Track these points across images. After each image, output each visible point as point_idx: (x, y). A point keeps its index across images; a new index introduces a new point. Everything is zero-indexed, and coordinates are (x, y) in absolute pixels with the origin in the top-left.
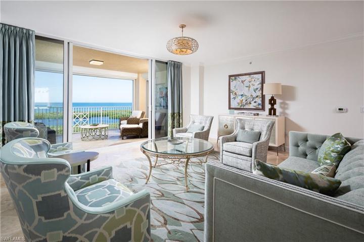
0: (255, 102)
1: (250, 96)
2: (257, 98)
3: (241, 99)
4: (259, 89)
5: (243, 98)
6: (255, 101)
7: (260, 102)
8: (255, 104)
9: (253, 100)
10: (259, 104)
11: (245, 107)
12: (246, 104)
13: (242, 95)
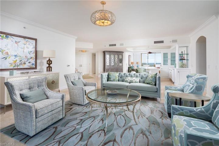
0: (29, 63)
1: (24, 58)
2: (31, 59)
3: (15, 60)
4: (32, 52)
5: (16, 59)
6: (29, 61)
7: (34, 63)
8: (30, 64)
9: (27, 61)
10: (33, 64)
11: (19, 68)
12: (21, 64)
13: (16, 56)
